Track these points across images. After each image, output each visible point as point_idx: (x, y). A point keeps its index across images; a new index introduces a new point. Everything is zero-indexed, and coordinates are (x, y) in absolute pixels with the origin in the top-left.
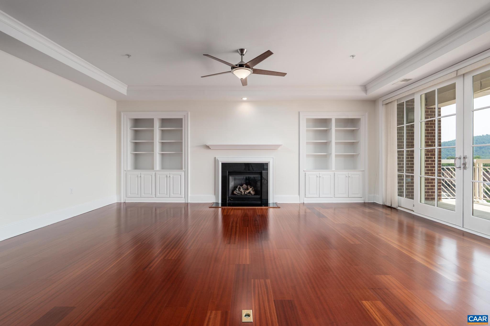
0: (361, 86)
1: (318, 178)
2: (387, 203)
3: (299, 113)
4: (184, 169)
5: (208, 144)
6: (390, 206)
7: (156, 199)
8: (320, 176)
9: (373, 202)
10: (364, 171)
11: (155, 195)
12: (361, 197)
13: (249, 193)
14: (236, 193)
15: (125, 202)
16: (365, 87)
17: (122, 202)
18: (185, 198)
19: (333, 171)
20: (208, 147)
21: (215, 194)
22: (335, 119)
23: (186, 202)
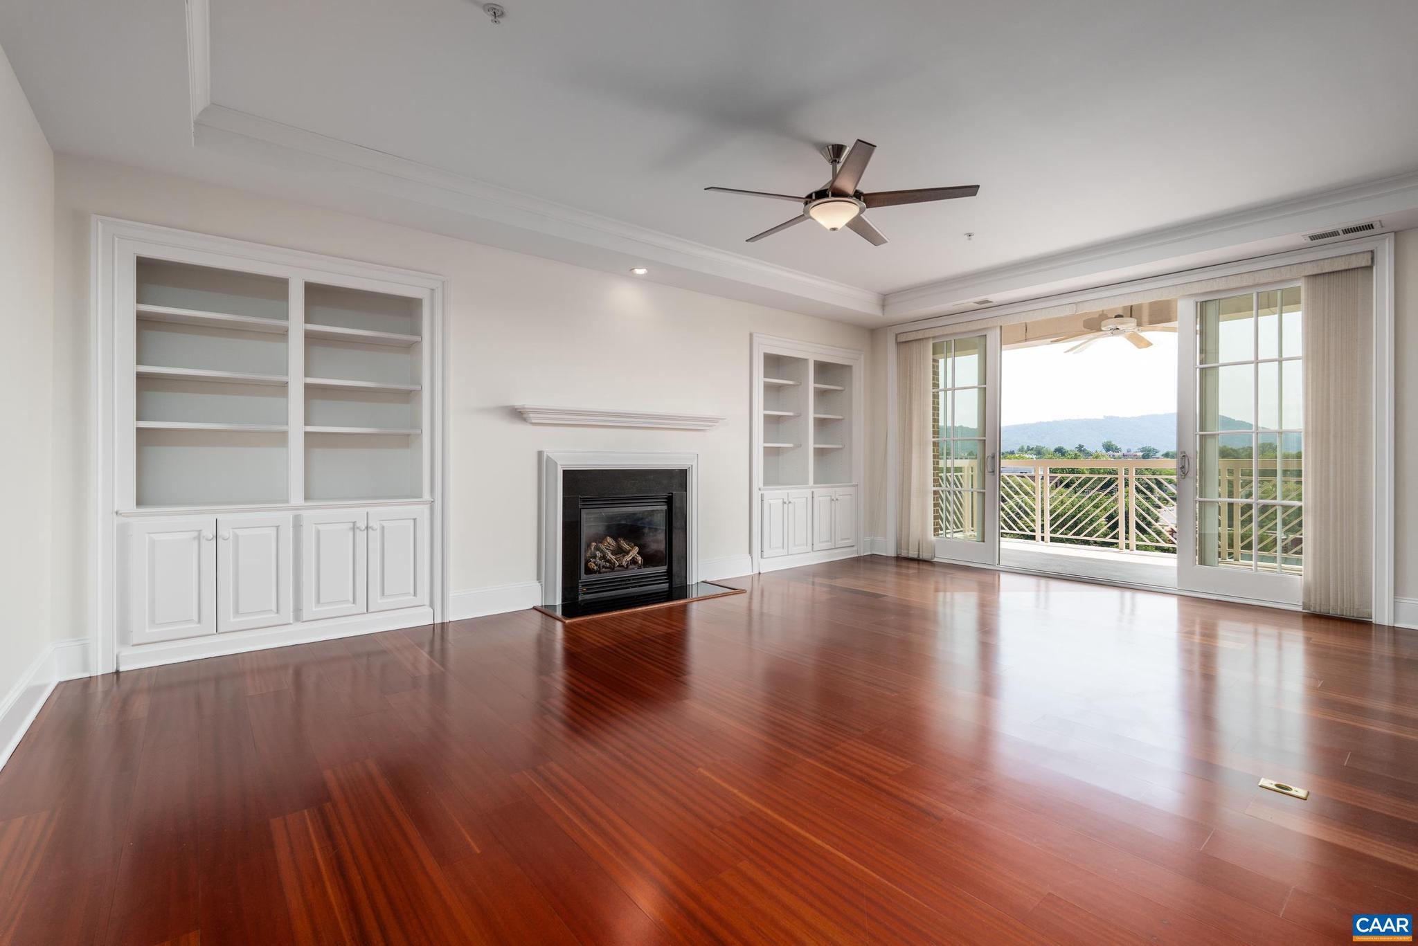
0: (879, 293)
1: (785, 505)
2: (910, 552)
3: (751, 335)
4: (427, 496)
5: (519, 402)
6: (916, 556)
7: (299, 627)
8: (790, 500)
9: (869, 553)
10: (857, 485)
11: (298, 611)
12: (853, 546)
13: (634, 561)
14: (596, 565)
15: (117, 672)
16: (885, 300)
17: (99, 674)
18: (432, 605)
19: (811, 488)
20: (518, 414)
21: (539, 578)
22: (815, 361)
23: (438, 620)
